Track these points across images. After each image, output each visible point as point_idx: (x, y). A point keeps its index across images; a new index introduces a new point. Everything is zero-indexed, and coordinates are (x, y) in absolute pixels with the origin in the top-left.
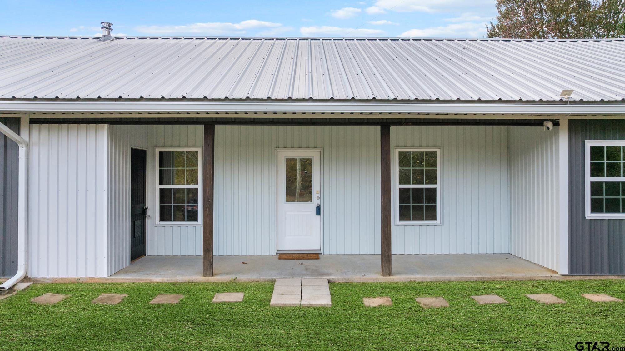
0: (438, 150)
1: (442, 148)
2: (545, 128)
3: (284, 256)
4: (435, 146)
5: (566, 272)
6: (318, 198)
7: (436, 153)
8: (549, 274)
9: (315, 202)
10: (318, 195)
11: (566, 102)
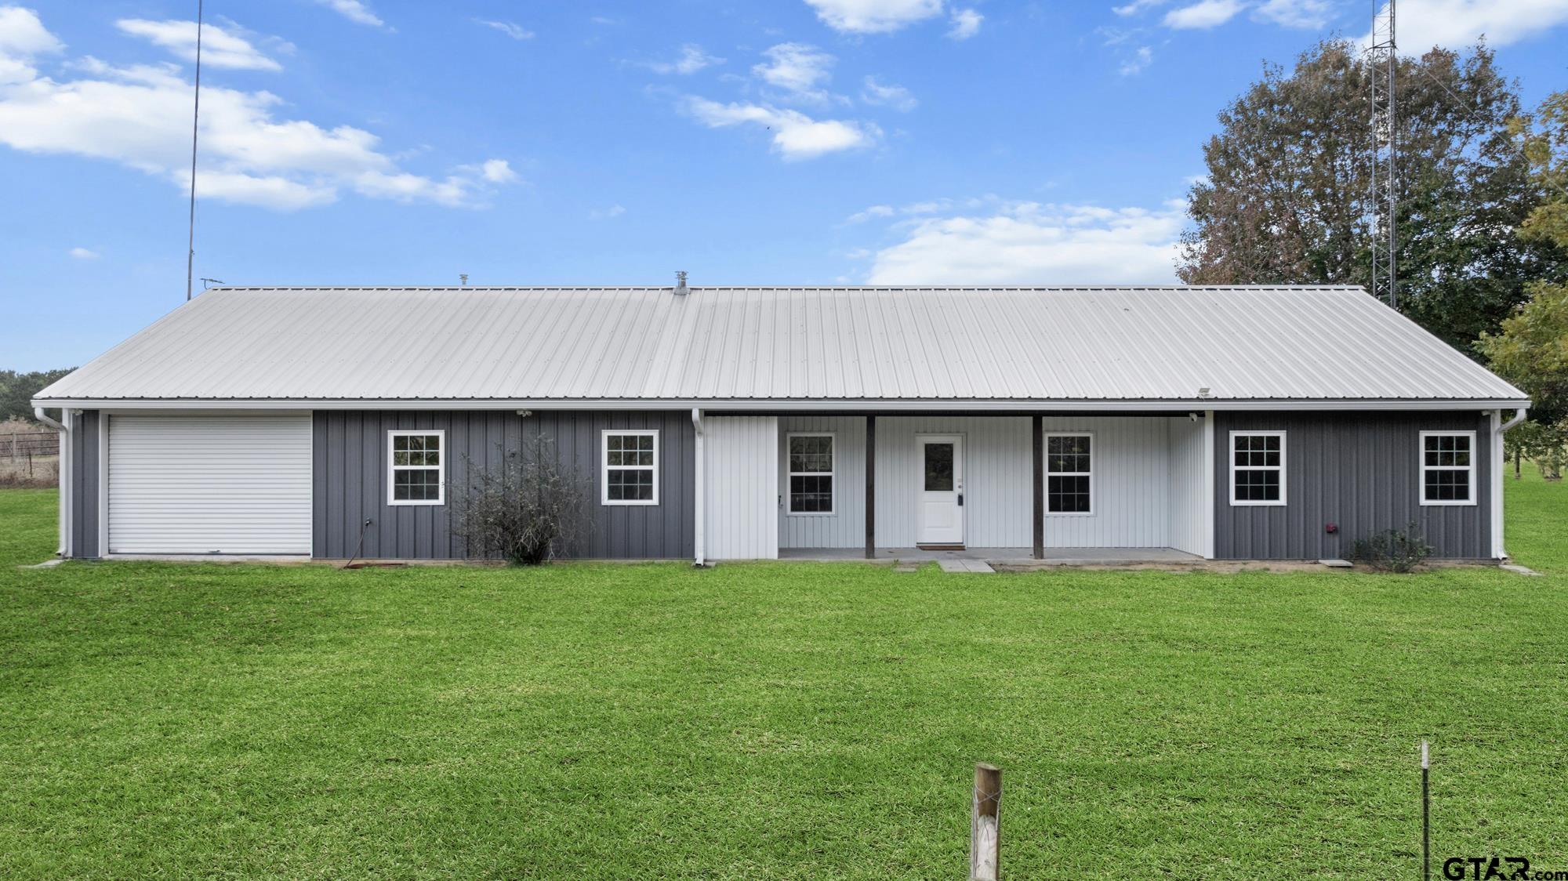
0: (1091, 435)
1: (1096, 433)
2: (1190, 419)
3: (924, 548)
4: (1088, 431)
5: (1212, 557)
6: (960, 487)
7: (1089, 438)
8: (1194, 559)
9: (957, 491)
10: (960, 484)
11: (1202, 400)
